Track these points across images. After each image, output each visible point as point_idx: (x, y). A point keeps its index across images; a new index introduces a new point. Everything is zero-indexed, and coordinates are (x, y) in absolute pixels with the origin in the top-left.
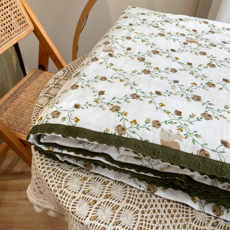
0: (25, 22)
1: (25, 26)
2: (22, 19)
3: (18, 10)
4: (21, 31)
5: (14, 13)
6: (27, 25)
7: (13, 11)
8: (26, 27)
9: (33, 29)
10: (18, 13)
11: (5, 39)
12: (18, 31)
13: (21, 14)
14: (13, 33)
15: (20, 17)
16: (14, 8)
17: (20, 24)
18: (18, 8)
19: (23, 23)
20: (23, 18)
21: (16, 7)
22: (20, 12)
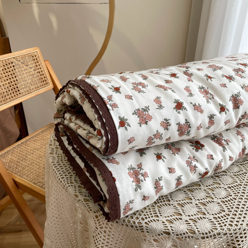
0: (46, 81)
2: (43, 78)
4: (41, 88)
7: (37, 71)
8: (46, 85)
9: (53, 87)
11: (24, 92)
12: (38, 87)
14: (33, 89)
17: (41, 82)
22: (43, 73)
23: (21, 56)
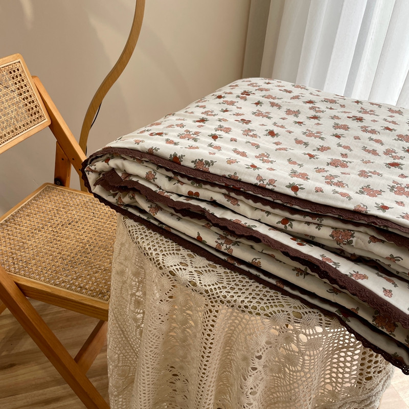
0: (38, 112)
1: (38, 118)
3: (31, 96)
4: (32, 124)
5: (24, 99)
6: (41, 116)
7: (23, 96)
8: (40, 120)
9: (50, 123)
10: (30, 100)
11: (7, 134)
12: (27, 124)
14: (20, 127)
15: (32, 105)
16: (25, 92)
17: (32, 115)
18: (30, 93)
19: (35, 114)
20: (36, 107)
21: (28, 91)
22: (33, 98)
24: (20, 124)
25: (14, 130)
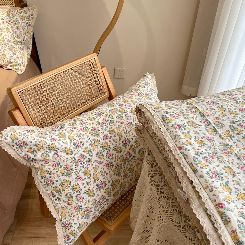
0: (102, 90)
1: (101, 94)
2: (99, 87)
3: (98, 80)
6: (103, 92)
10: (97, 82)
12: (94, 97)
13: (100, 83)
15: (99, 86)
16: (95, 78)
18: (99, 78)
19: (99, 91)
20: (101, 87)
21: (97, 77)
22: (100, 81)
23: (78, 65)
24: (90, 98)
25: (85, 102)
